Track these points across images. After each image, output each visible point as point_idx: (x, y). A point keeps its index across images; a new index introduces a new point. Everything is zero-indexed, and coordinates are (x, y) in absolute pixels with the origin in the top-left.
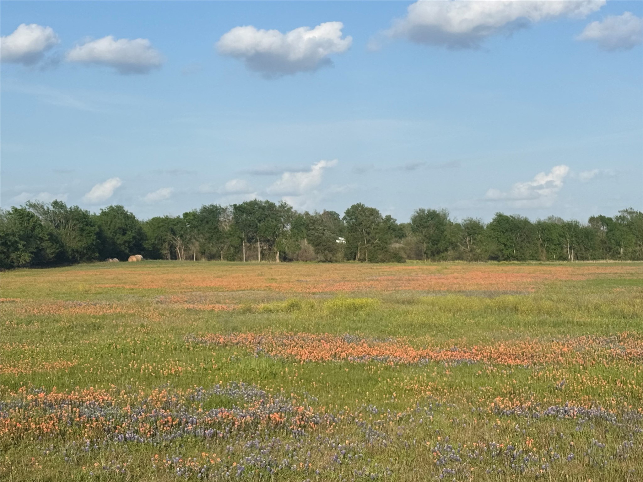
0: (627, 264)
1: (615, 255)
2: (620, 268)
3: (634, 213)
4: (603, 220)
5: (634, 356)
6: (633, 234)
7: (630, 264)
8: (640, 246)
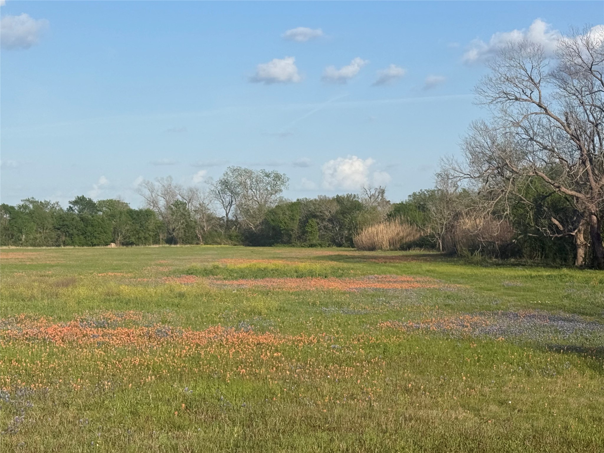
0: (28, 249)
1: (17, 242)
2: (21, 253)
3: (35, 202)
4: (6, 208)
5: (30, 336)
6: (34, 221)
7: (31, 250)
8: (40, 233)
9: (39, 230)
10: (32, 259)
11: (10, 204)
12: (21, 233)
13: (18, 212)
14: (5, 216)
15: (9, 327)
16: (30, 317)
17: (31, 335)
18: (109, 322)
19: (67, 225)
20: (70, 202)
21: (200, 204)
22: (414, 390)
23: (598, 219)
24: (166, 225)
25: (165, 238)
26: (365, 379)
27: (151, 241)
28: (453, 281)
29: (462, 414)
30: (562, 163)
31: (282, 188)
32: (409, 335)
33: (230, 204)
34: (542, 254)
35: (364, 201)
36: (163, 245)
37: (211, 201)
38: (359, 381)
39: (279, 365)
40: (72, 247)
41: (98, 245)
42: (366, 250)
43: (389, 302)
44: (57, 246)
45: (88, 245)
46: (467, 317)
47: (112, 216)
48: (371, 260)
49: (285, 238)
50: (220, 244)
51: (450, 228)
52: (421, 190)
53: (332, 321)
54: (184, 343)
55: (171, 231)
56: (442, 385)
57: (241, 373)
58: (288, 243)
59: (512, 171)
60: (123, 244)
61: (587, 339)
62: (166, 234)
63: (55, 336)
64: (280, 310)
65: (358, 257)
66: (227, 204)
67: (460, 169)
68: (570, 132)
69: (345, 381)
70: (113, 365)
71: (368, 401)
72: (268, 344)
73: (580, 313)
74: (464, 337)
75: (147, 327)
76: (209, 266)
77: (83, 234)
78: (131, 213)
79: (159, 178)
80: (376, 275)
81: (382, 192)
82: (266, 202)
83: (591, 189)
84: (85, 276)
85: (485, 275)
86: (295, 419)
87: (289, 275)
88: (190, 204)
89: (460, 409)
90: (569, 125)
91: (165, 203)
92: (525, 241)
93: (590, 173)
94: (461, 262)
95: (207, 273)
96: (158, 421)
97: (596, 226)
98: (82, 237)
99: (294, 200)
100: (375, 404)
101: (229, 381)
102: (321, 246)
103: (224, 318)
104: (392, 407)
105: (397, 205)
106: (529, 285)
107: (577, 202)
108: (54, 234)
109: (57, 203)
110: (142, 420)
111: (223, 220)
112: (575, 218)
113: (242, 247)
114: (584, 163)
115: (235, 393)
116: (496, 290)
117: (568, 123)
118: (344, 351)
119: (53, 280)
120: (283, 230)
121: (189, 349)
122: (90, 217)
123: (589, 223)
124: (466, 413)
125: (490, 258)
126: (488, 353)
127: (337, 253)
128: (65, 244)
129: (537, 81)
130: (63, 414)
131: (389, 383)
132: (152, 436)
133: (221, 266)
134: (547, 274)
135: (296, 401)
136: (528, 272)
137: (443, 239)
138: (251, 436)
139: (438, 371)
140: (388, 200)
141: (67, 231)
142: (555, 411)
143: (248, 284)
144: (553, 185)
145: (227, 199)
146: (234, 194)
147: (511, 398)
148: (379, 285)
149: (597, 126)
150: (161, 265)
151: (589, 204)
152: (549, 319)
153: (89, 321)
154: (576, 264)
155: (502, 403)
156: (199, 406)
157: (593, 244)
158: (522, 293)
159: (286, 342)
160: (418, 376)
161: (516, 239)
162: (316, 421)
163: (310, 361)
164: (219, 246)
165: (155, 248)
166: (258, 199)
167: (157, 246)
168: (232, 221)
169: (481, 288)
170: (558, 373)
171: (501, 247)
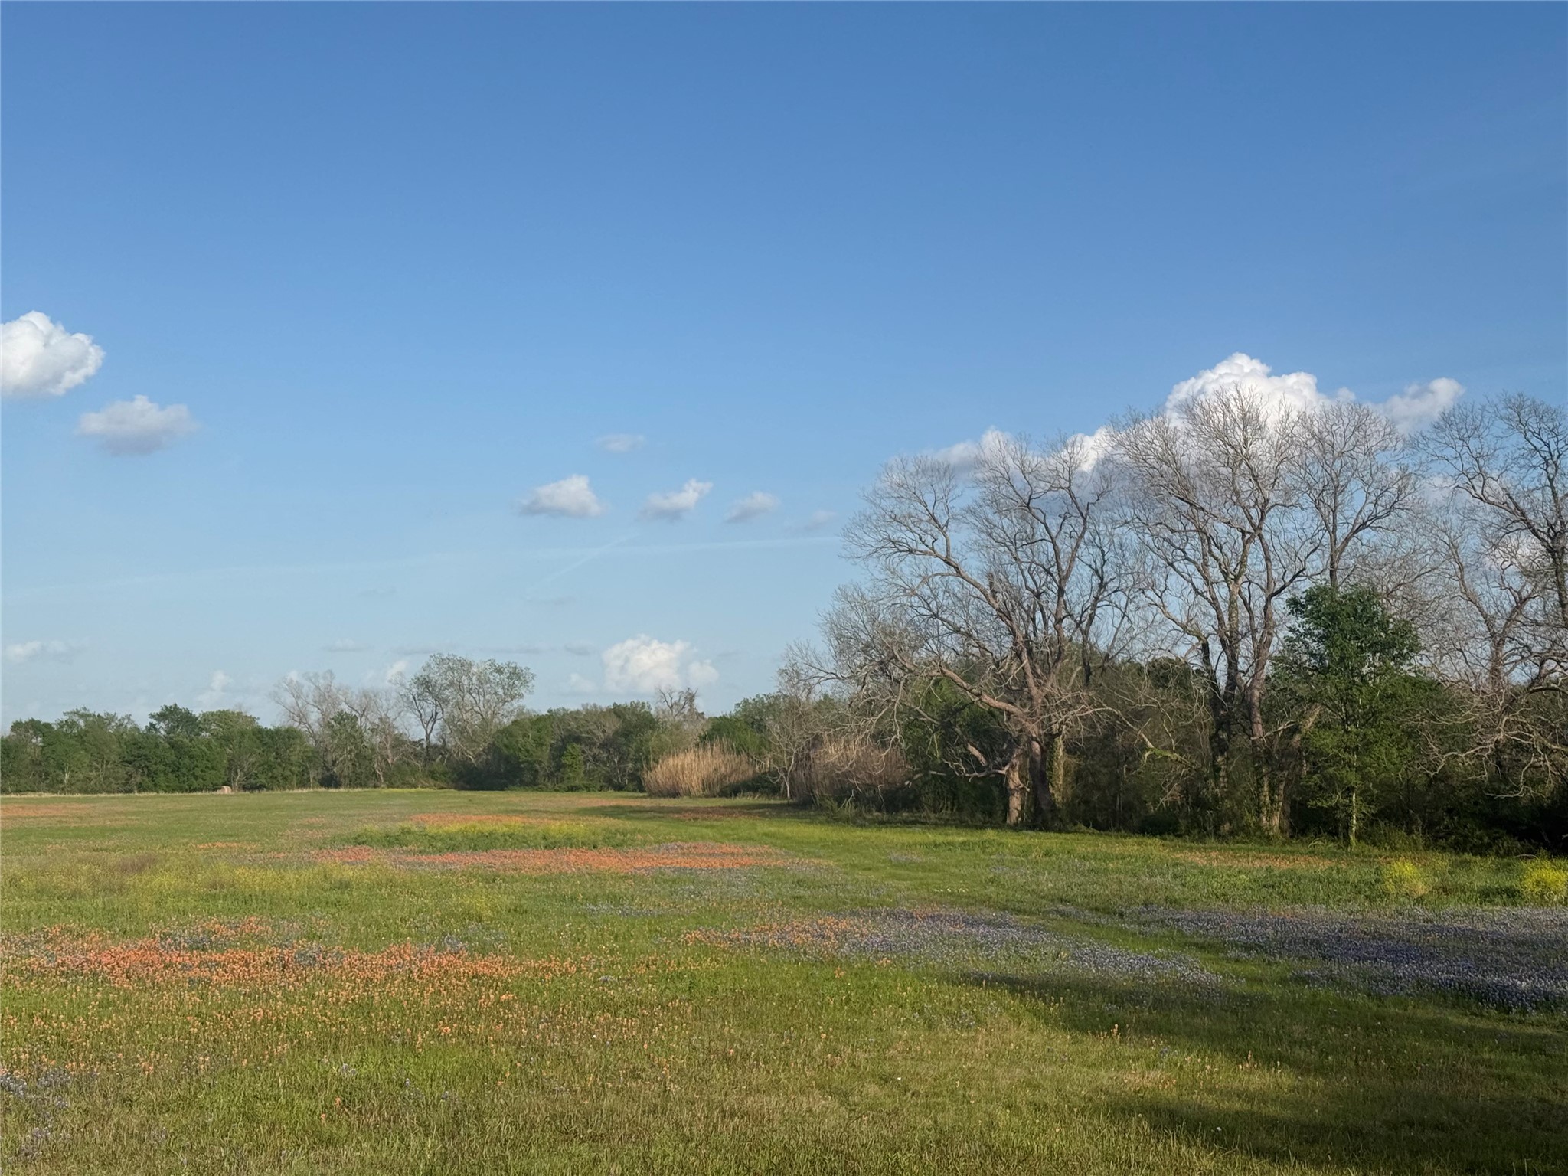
0: (73, 799)
1: (55, 785)
2: (60, 806)
3: (89, 715)
4: (35, 727)
5: (69, 969)
6: (85, 749)
7: (78, 801)
8: (97, 769)
9: (94, 764)
10: (81, 818)
11: (44, 720)
12: (63, 769)
13: (57, 733)
14: (34, 741)
15: (32, 952)
16: (71, 932)
17: (71, 967)
18: (213, 938)
19: (146, 756)
20: (152, 716)
21: (381, 719)
22: (739, 1058)
23: (1041, 748)
24: (321, 754)
25: (320, 777)
26: (657, 1040)
27: (295, 782)
28: (809, 852)
29: (820, 1102)
30: (983, 655)
31: (523, 691)
32: (732, 954)
33: (434, 718)
34: (953, 804)
35: (661, 712)
36: (316, 790)
37: (399, 713)
38: (646, 1046)
39: (510, 1016)
40: (154, 794)
41: (201, 790)
42: (664, 797)
43: (700, 894)
44: (126, 792)
45: (182, 790)
46: (831, 919)
47: (226, 739)
48: (671, 815)
49: (527, 777)
50: (415, 786)
51: (804, 761)
52: (757, 696)
53: (603, 929)
54: (344, 978)
55: (329, 765)
56: (786, 1048)
57: (442, 1034)
58: (533, 784)
59: (903, 668)
60: (245, 788)
61: (1024, 959)
62: (320, 771)
63: (113, 968)
64: (515, 910)
65: (651, 810)
66: (428, 719)
67: (819, 663)
68: (996, 605)
69: (622, 1044)
70: (216, 1022)
71: (661, 1081)
72: (491, 977)
73: (1014, 910)
74: (824, 958)
75: (280, 946)
76: (394, 828)
77: (173, 771)
78: (259, 733)
79: (311, 675)
80: (679, 843)
81: (691, 698)
82: (494, 714)
83: (1031, 698)
84: (174, 849)
85: (861, 842)
86: (534, 1120)
87: (532, 844)
88: (363, 719)
89: (817, 1092)
90: (994, 592)
91: (320, 716)
92: (926, 783)
93: (1029, 672)
94: (822, 818)
95: (390, 841)
96: (292, 1130)
97: (1038, 759)
98: (171, 776)
99: (544, 712)
100: (673, 1088)
101: (420, 1050)
102: (588, 789)
103: (417, 927)
104: (701, 1093)
105: (716, 721)
106: (933, 859)
107: (1009, 719)
108: (121, 772)
109: (129, 719)
110: (262, 1130)
111: (422, 745)
112: (1005, 746)
113: (453, 792)
114: (1018, 655)
115: (430, 1072)
116: (877, 869)
117: (993, 591)
118: (623, 987)
119: (114, 859)
120: (523, 763)
121: (354, 988)
122: (187, 741)
123: (1028, 754)
124: (827, 1099)
125: (869, 811)
126: (864, 988)
127: (614, 803)
128: (141, 788)
129: (943, 522)
130: (122, 1121)
131: (698, 1045)
132: (279, 1160)
133: (415, 829)
134: (961, 839)
135: (537, 1083)
136: (931, 836)
137: (792, 779)
138: (456, 1157)
139: (780, 1023)
140: (700, 712)
141: (146, 766)
142: (973, 1093)
143: (461, 861)
144: (969, 691)
145: (428, 710)
146: (441, 701)
147: (900, 1070)
148: (684, 862)
149: (1038, 596)
150: (310, 826)
151: (1027, 724)
152: (964, 922)
153: (178, 938)
154: (1008, 821)
155: (885, 1080)
156: (367, 1100)
157: (1034, 788)
158: (921, 874)
159: (524, 973)
160: (747, 1032)
161: (910, 779)
162: (570, 1123)
163: (564, 1007)
164: (413, 790)
165: (302, 794)
166: (482, 709)
167: (305, 791)
168: (436, 746)
169: (854, 866)
170: (979, 1021)
171: (885, 793)
